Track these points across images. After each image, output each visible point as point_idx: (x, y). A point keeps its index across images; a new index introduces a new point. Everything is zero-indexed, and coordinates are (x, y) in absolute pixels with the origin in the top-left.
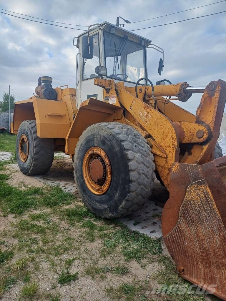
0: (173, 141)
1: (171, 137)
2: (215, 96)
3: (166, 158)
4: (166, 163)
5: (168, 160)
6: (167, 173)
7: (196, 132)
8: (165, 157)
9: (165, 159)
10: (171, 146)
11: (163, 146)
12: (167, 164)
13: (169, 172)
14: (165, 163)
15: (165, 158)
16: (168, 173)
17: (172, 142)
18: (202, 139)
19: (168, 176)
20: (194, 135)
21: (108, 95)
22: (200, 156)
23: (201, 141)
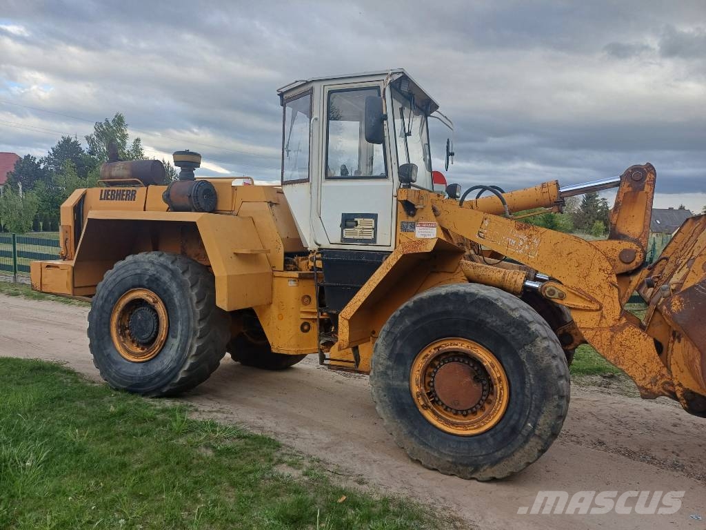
0: (607, 276)
1: (600, 269)
2: (645, 190)
3: (601, 308)
4: (601, 320)
5: (605, 313)
6: (609, 337)
7: (617, 253)
8: (598, 308)
9: (597, 313)
10: (606, 286)
11: (586, 290)
12: (604, 320)
13: (612, 333)
14: (599, 319)
15: (597, 310)
16: (612, 337)
17: (605, 278)
18: (634, 263)
19: (613, 342)
20: (615, 260)
21: (411, 219)
22: (626, 296)
23: (634, 268)
